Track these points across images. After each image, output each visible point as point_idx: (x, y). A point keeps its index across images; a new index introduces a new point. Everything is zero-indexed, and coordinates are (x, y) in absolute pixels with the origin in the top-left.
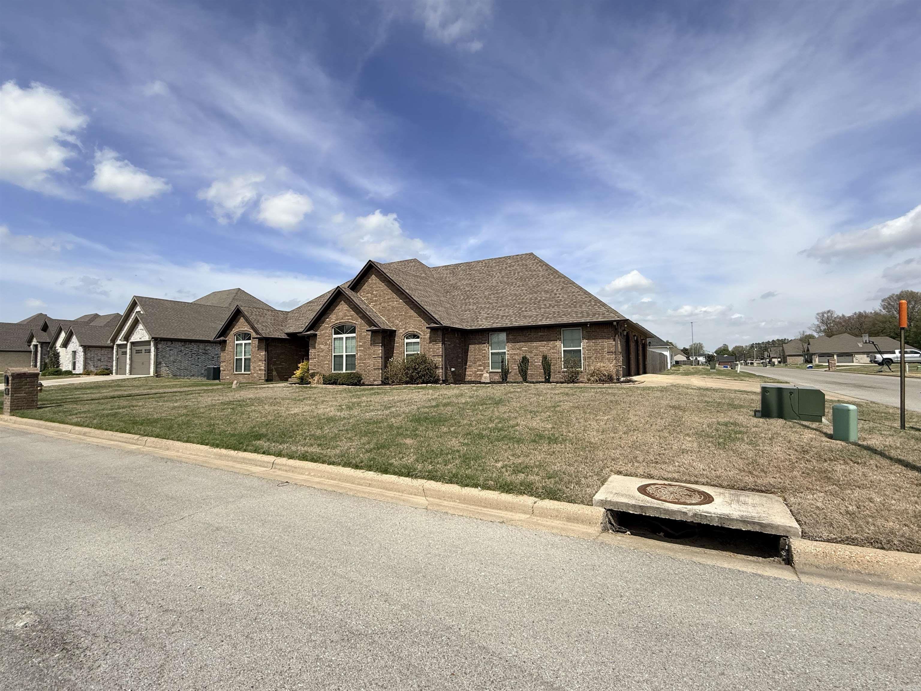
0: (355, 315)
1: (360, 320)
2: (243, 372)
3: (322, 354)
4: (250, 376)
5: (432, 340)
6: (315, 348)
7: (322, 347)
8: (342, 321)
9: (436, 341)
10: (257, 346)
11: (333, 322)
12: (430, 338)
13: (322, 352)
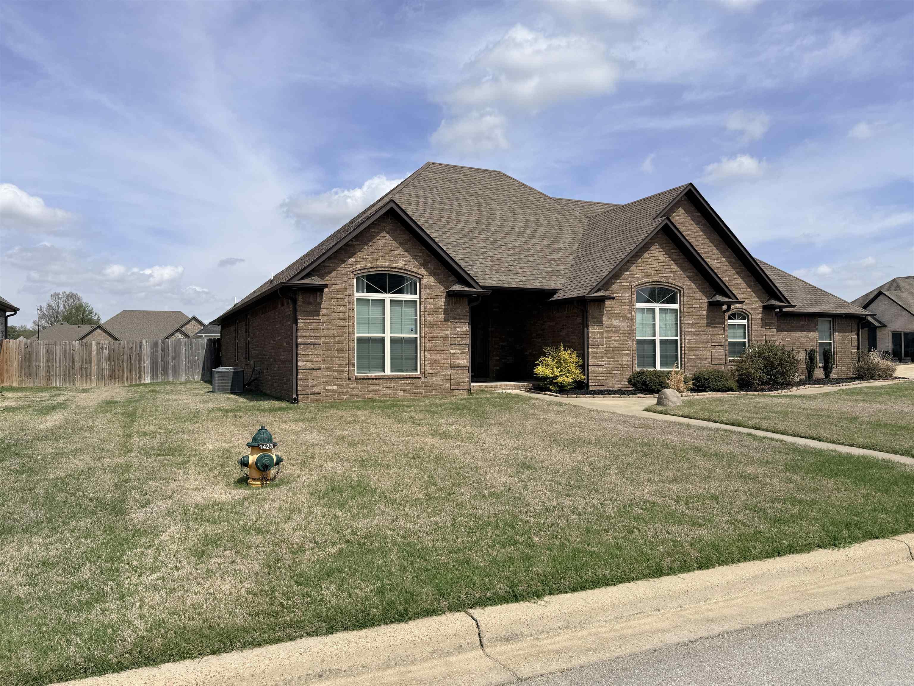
0: (680, 273)
1: (688, 282)
2: (388, 371)
3: (616, 337)
4: (419, 383)
5: (765, 323)
6: (600, 324)
7: (616, 323)
8: (656, 279)
9: (770, 326)
10: (441, 310)
11: (639, 279)
12: (762, 320)
13: (617, 332)
